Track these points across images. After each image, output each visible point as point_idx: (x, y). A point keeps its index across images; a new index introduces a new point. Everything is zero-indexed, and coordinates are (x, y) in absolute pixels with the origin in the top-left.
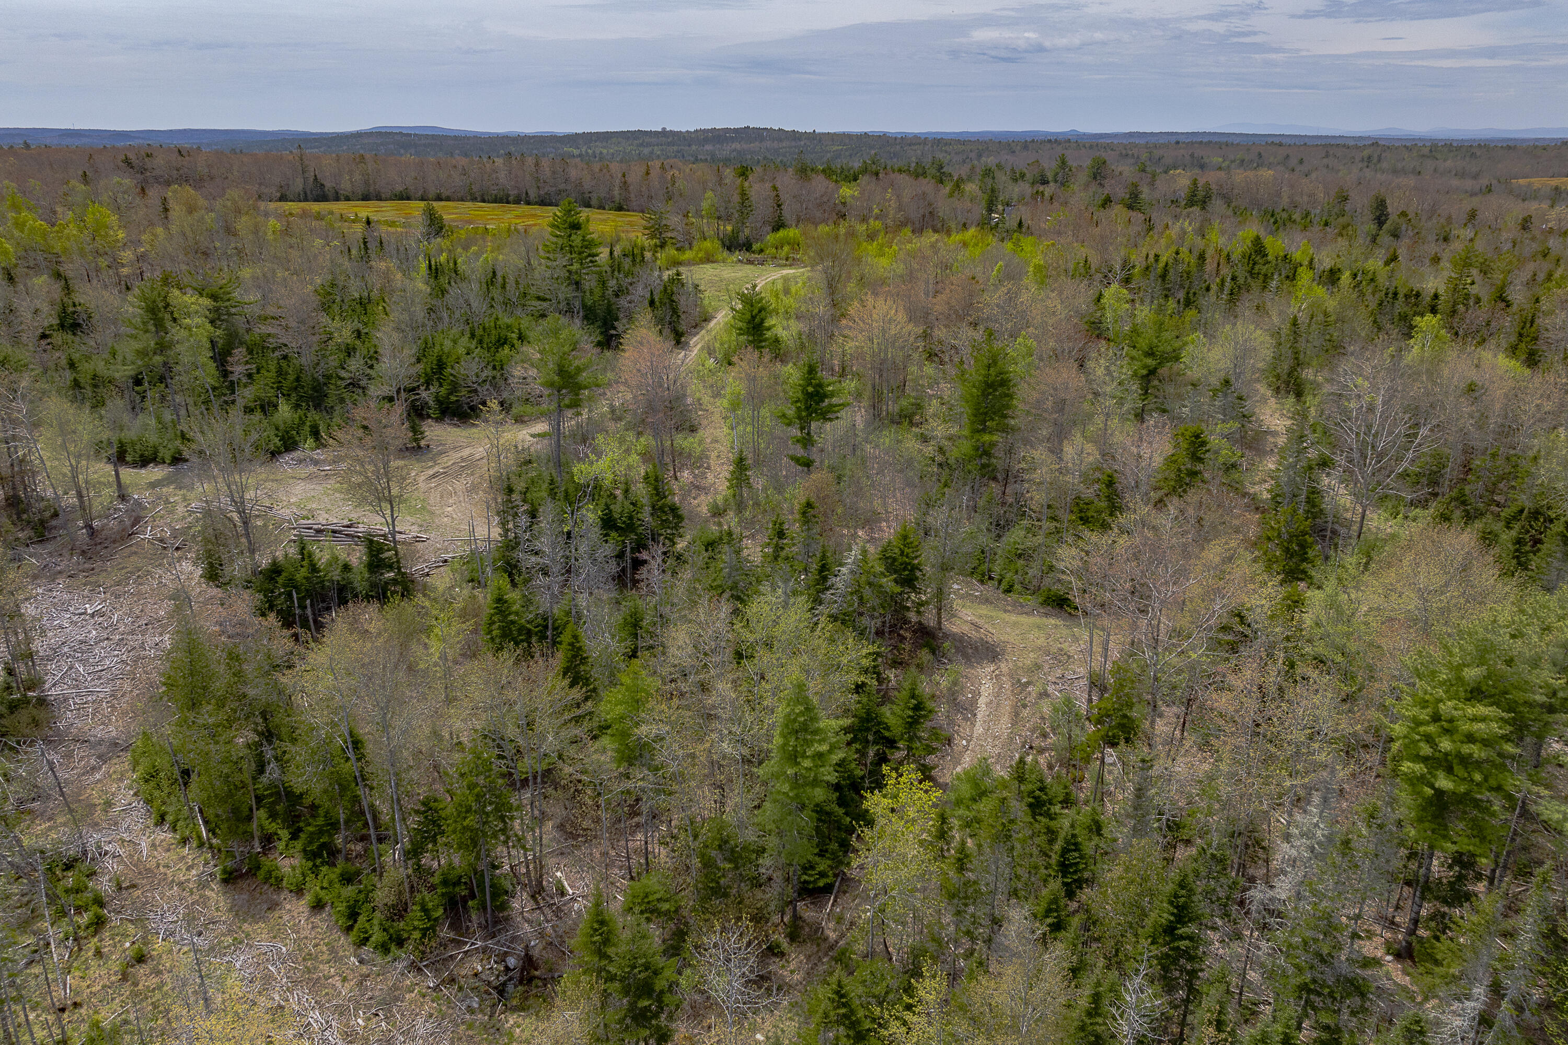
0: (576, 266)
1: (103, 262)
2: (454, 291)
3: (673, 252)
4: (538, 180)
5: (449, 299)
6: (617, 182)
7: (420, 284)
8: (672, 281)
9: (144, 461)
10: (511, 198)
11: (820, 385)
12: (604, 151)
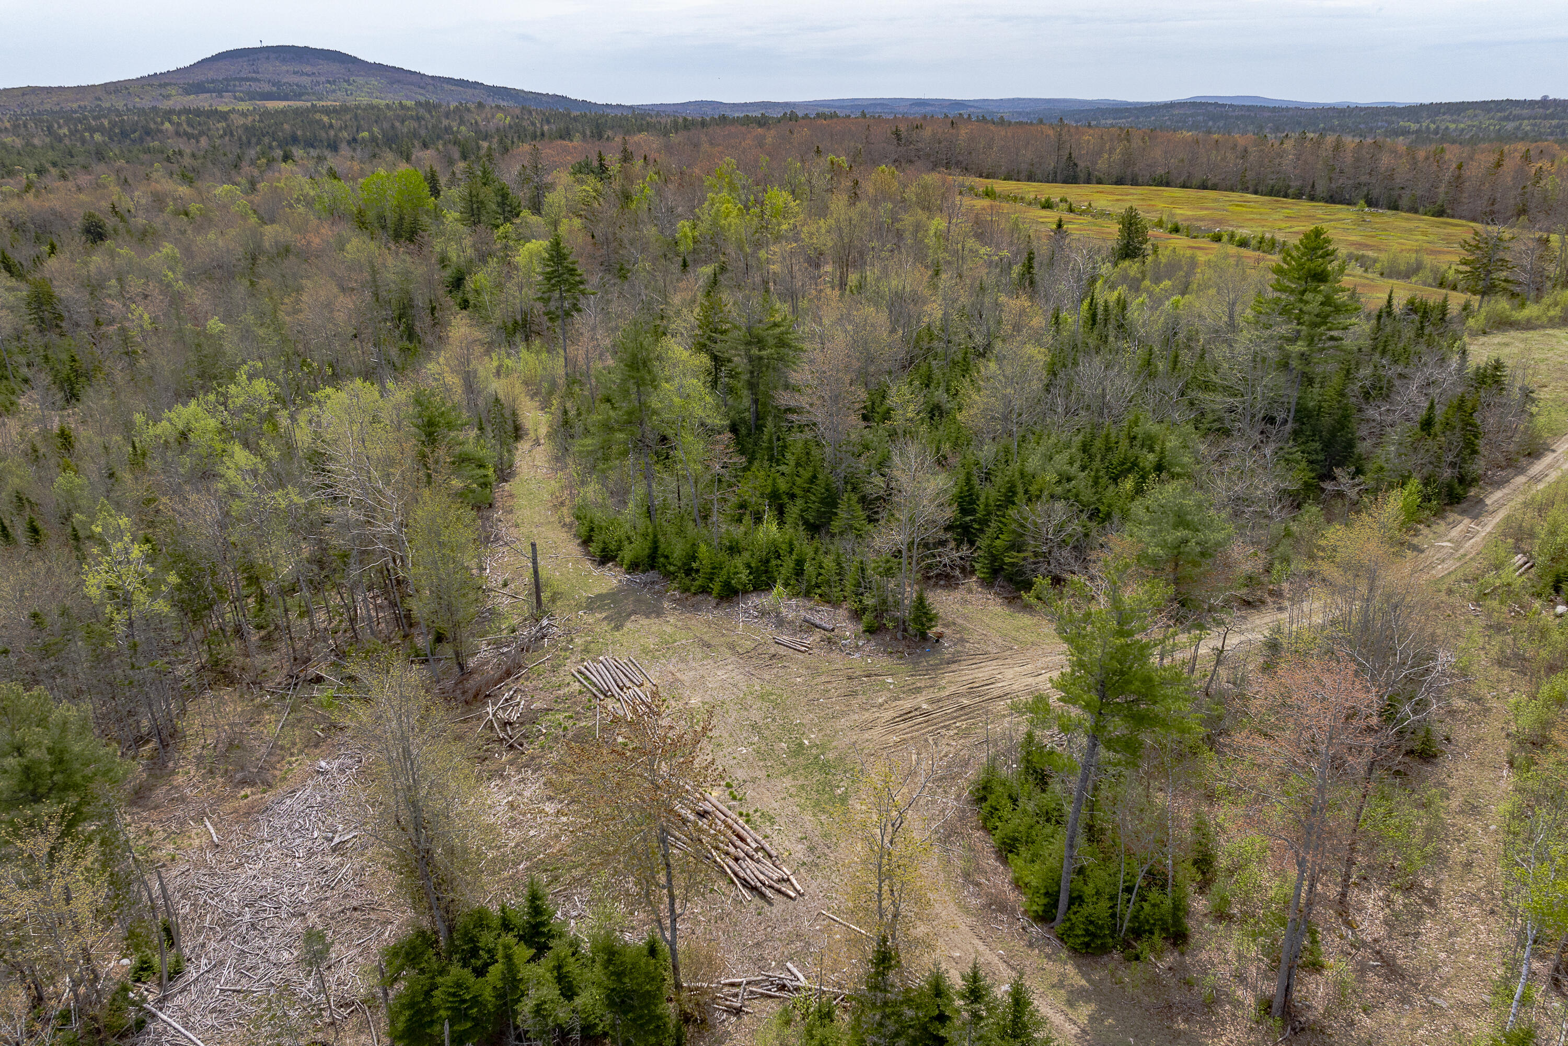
3: (1504, 302)
4: (1333, 168)
6: (1447, 176)
10: (1290, 191)
12: (1453, 126)
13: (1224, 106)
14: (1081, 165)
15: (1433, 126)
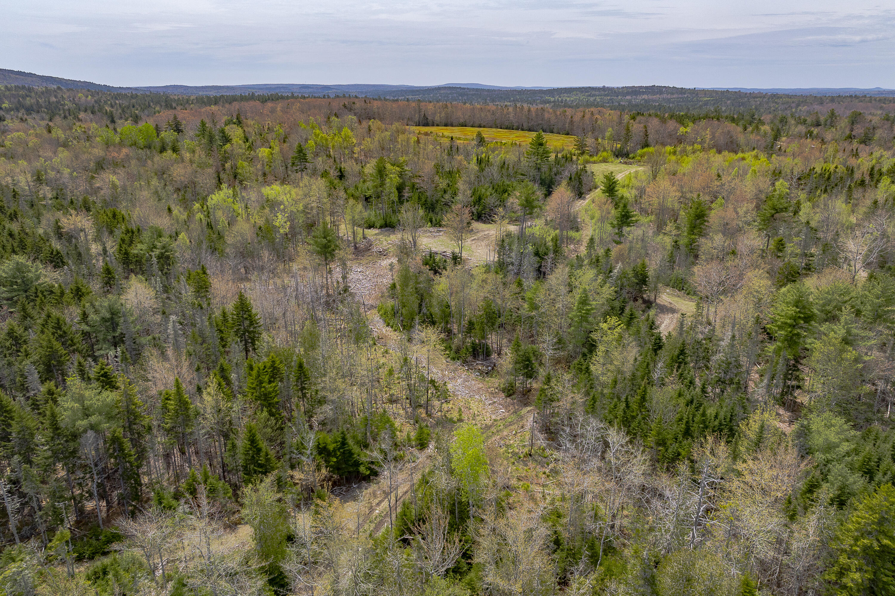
0: (539, 161)
1: (347, 152)
2: (487, 169)
3: (587, 157)
4: (528, 118)
5: (485, 173)
6: (568, 121)
7: (473, 166)
8: (582, 170)
9: (370, 227)
10: (514, 127)
11: (628, 212)
12: (568, 99)
13: (464, 89)
14: (429, 118)
15: (560, 99)
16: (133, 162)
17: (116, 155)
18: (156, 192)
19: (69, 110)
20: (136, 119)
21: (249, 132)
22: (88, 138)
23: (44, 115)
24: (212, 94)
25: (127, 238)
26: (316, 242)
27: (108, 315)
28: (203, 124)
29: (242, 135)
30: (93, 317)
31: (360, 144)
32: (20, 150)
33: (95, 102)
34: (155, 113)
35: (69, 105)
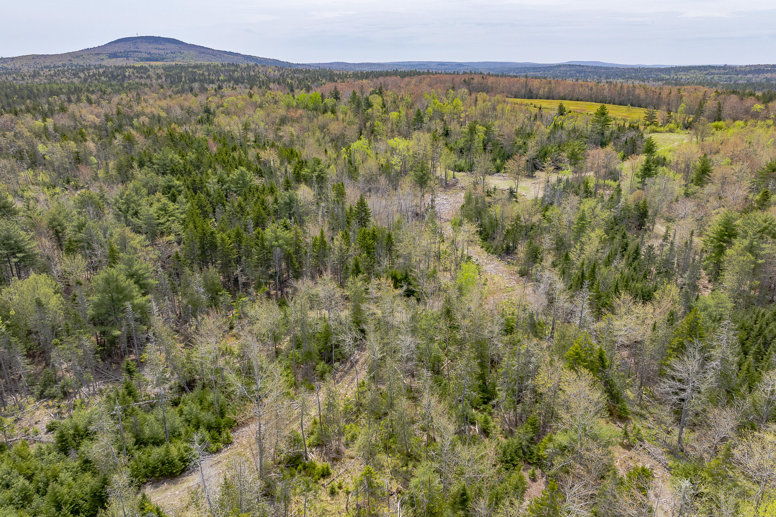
1: (455, 117)
4: (620, 94)
5: (556, 135)
6: (656, 97)
9: (460, 171)
11: (650, 166)
13: (583, 66)
14: (534, 92)
15: (675, 77)
16: (305, 120)
17: (294, 114)
18: (318, 140)
19: (263, 81)
20: (308, 89)
21: (387, 101)
22: (276, 102)
23: (247, 85)
24: (366, 69)
25: (299, 166)
26: (415, 174)
27: (288, 201)
28: (354, 93)
29: (381, 103)
30: (280, 200)
31: (466, 111)
32: (233, 109)
33: (280, 75)
34: (321, 85)
35: (262, 77)
